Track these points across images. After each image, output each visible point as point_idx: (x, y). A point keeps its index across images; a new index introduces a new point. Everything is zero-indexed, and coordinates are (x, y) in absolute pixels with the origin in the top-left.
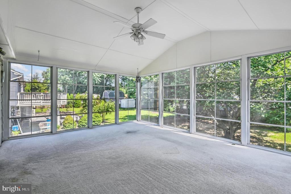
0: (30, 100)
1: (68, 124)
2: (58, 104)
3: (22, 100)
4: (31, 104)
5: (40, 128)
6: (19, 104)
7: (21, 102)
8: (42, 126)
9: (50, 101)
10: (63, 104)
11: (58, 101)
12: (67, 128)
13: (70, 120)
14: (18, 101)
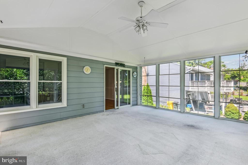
0: (197, 87)
1: (229, 112)
2: (221, 91)
3: (192, 86)
4: (198, 89)
5: (206, 110)
6: (190, 89)
7: (192, 88)
8: (207, 108)
9: (213, 88)
10: (226, 92)
11: (221, 88)
12: (228, 116)
13: (232, 109)
14: (190, 87)
